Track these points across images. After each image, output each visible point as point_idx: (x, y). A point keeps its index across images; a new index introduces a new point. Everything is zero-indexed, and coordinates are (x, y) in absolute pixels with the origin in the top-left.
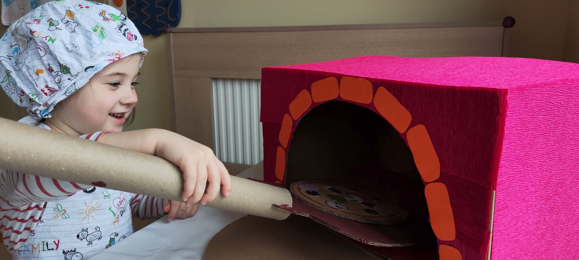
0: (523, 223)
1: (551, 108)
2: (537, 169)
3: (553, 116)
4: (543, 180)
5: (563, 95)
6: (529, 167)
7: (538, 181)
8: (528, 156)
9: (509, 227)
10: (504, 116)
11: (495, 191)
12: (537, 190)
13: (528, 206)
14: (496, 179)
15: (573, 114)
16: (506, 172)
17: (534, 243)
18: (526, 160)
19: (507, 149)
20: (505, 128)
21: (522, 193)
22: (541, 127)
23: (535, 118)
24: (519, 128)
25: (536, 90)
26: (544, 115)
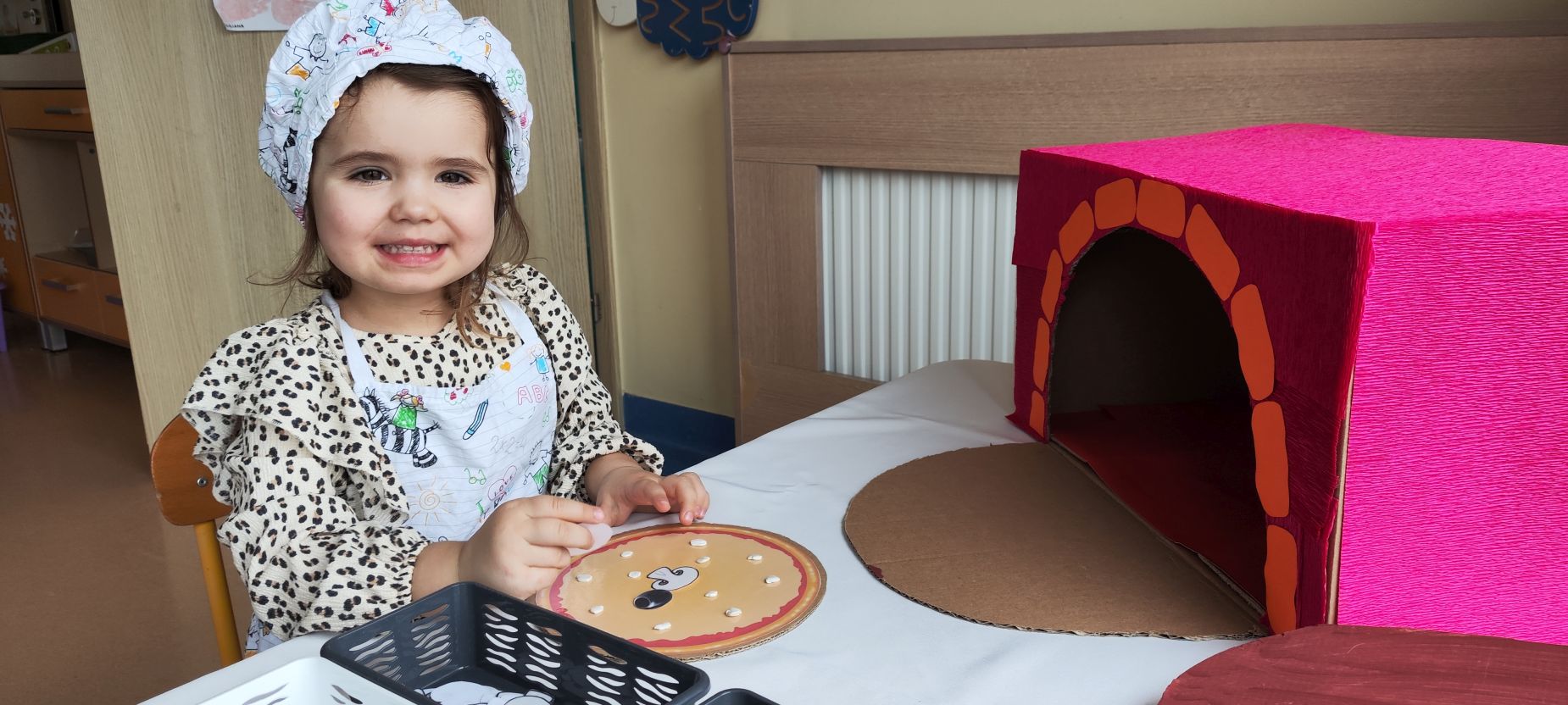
0: (1441, 500)
19: (1376, 340)
21: (1432, 437)
25: (1474, 226)
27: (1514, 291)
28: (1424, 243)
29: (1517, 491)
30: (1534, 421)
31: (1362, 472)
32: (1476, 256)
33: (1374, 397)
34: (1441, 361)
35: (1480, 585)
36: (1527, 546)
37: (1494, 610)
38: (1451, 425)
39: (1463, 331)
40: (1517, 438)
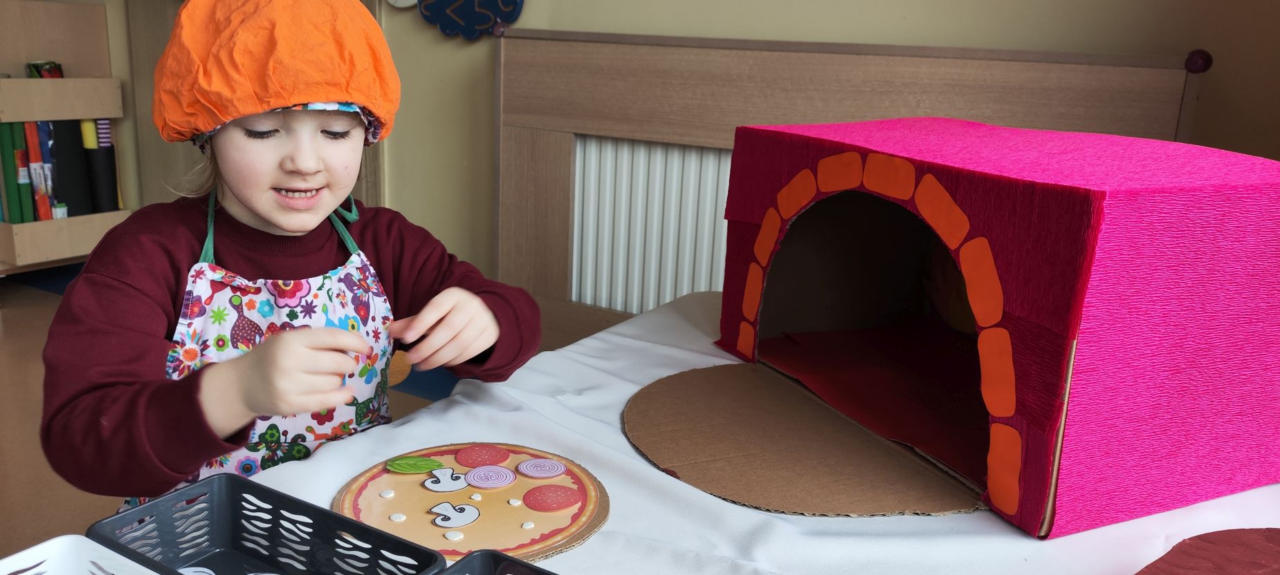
0: (1125, 401)
1: (1188, 227)
2: (1157, 320)
3: (1191, 239)
4: (1168, 340)
5: (1214, 209)
6: (1141, 315)
7: (1158, 339)
9: (1098, 401)
10: (1097, 229)
11: (1076, 342)
12: (1156, 353)
13: (1138, 376)
14: (1077, 324)
15: (1232, 242)
16: (1097, 316)
17: (1146, 437)
18: (1136, 302)
19: (1100, 280)
20: (1097, 249)
21: (1123, 353)
22: (1167, 255)
23: (1156, 240)
24: (1125, 252)
25: (1161, 196)
26: (1174, 237)
27: (1181, 245)
28: (1132, 207)
29: (1169, 393)
30: (1184, 341)
32: (1161, 218)
33: (1094, 325)
34: (1135, 296)
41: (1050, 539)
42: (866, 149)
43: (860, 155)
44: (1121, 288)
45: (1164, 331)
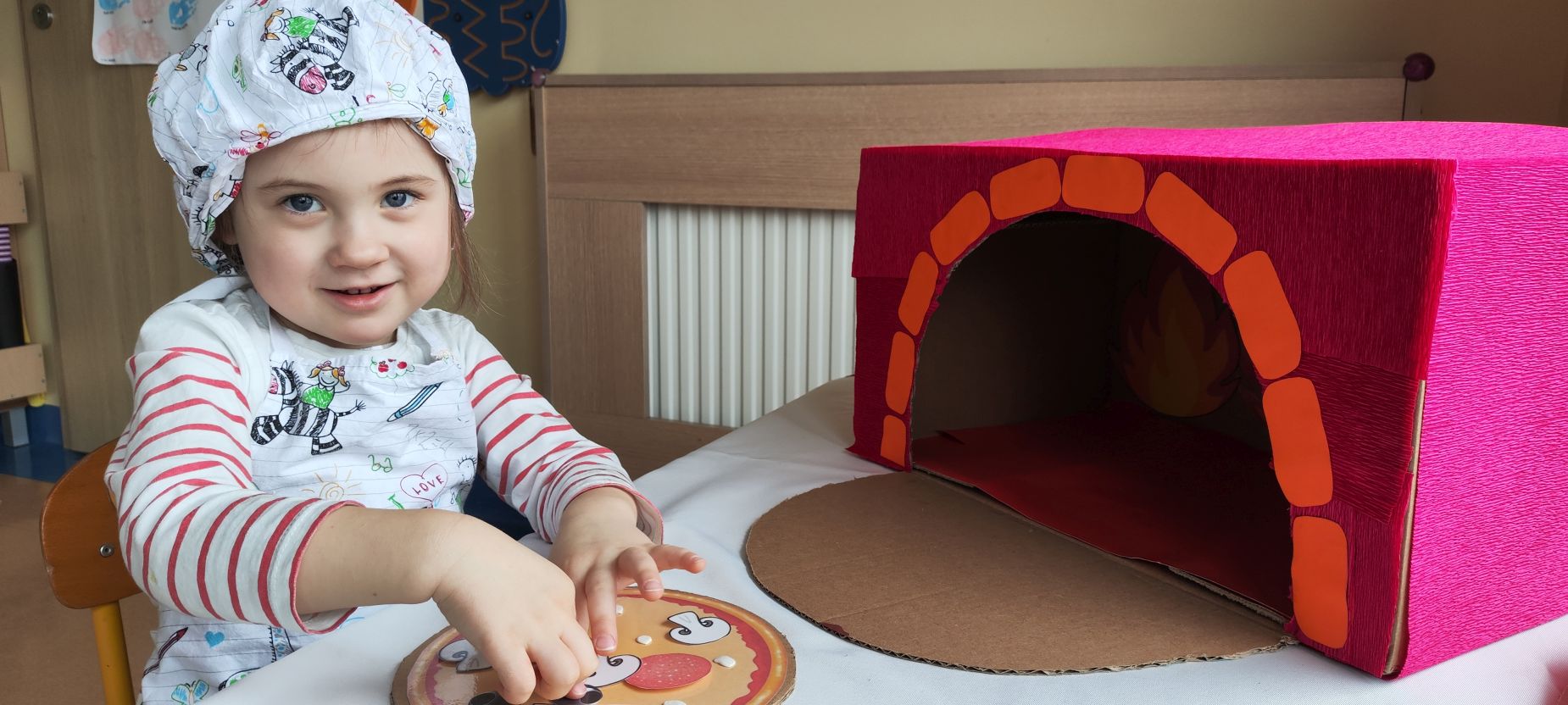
0: (1484, 467)
1: (1551, 214)
2: (1519, 350)
3: (1556, 232)
4: (1531, 378)
6: (1500, 342)
7: (1520, 377)
8: (1497, 316)
9: (1452, 470)
10: (1447, 216)
11: (1424, 382)
12: (1518, 398)
13: (1497, 432)
16: (1449, 345)
17: (1509, 521)
18: (1494, 323)
19: (1452, 292)
20: (1448, 246)
21: (1483, 398)
22: (1528, 255)
23: (1514, 232)
24: (1479, 254)
25: (1519, 171)
26: (1535, 229)
27: (1544, 240)
28: (1485, 185)
29: (1535, 455)
30: (1550, 379)
31: (1432, 440)
32: (1519, 201)
33: (1445, 357)
34: (1493, 314)
35: (1505, 558)
36: (1539, 513)
37: (1513, 583)
38: (1496, 385)
39: (1508, 282)
40: (1538, 397)
41: (1402, 677)
42: (1063, 151)
43: (1055, 160)
44: (1476, 304)
45: (1527, 365)
